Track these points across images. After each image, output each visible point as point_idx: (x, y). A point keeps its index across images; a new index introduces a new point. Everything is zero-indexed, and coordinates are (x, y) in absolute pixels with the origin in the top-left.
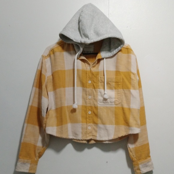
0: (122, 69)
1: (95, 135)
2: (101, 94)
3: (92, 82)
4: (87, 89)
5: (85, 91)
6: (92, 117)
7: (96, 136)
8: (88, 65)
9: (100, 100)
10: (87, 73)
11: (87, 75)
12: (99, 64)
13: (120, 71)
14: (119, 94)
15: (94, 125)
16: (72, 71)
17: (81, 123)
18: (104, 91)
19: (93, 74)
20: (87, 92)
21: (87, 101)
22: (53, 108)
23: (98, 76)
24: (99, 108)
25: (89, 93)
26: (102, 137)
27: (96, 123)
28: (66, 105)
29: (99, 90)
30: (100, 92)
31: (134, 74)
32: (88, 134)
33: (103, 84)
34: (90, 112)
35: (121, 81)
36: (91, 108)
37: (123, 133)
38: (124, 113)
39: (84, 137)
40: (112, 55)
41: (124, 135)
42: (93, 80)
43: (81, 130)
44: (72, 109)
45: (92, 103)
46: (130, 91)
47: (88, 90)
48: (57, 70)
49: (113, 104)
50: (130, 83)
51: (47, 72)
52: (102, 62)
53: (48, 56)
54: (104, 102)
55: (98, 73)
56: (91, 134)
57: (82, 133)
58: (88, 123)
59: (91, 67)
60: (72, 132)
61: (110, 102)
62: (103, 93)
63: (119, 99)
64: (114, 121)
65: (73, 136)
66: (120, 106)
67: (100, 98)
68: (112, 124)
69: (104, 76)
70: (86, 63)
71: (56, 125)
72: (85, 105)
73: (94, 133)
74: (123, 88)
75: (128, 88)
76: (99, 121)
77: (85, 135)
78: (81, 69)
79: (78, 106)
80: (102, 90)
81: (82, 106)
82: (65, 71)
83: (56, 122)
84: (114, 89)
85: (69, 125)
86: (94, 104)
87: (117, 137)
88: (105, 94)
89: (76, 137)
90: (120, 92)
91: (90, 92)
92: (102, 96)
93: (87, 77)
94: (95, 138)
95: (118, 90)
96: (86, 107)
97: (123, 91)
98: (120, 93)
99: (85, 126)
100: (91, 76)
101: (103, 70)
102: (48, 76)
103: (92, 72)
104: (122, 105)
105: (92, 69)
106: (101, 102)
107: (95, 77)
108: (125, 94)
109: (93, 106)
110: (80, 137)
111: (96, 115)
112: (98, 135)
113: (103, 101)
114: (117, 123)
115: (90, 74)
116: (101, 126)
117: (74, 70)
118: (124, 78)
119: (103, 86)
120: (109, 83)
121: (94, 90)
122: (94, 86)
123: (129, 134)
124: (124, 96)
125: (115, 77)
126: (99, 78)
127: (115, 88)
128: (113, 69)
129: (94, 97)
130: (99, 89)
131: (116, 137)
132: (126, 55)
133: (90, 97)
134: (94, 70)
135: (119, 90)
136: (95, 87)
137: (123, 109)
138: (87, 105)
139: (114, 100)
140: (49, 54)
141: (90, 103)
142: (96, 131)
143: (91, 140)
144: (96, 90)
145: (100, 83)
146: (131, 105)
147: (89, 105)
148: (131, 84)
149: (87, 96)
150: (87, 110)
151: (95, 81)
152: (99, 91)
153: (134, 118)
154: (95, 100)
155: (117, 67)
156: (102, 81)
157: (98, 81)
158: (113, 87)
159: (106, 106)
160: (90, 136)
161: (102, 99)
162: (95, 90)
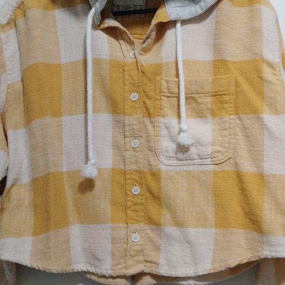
0: (235, 53)
1: (155, 260)
2: (169, 132)
3: (140, 98)
4: (126, 117)
5: (119, 124)
6: (142, 204)
7: (157, 264)
8: (129, 47)
9: (167, 151)
10: (126, 68)
11: (127, 76)
12: (161, 41)
13: (228, 59)
14: (226, 129)
15: (152, 230)
16: (81, 66)
17: (110, 225)
18: (180, 123)
19: (143, 72)
20: (127, 128)
21: (128, 154)
22: (26, 179)
23: (158, 78)
24: (163, 175)
25: (133, 129)
26: (174, 267)
27: (155, 224)
28: (65, 169)
29: (162, 120)
30: (167, 128)
31: (271, 65)
32: (133, 256)
33: (174, 101)
34: (136, 190)
35: (232, 89)
36: (141, 178)
37: (241, 255)
38: (243, 190)
39: (120, 266)
40: (200, 11)
41: (245, 261)
42: (144, 92)
43: (109, 247)
44: (81, 180)
45: (142, 161)
46: (260, 120)
47: (128, 120)
48: (33, 62)
49: (208, 161)
50: (261, 94)
51: (8, 72)
52: (170, 34)
53: (8, 23)
54: (180, 155)
55: (158, 70)
56: (142, 258)
57: (113, 255)
58: (133, 224)
59: (137, 53)
60: (85, 250)
61: (199, 155)
62: (177, 130)
63: (224, 148)
64: (211, 217)
65: (87, 262)
66: (228, 167)
67: (168, 145)
68: (205, 227)
69: (178, 76)
70: (121, 41)
71: (32, 232)
72: (123, 168)
73: (152, 255)
74: (237, 114)
75: (254, 111)
76: (165, 217)
77: (123, 261)
78: (108, 57)
79: (99, 170)
80: (173, 121)
81: (113, 170)
82: (59, 66)
83: (33, 222)
84: (209, 115)
85: (75, 231)
86: (150, 165)
87: (223, 269)
88: (181, 131)
89: (96, 267)
90: (230, 124)
91: (135, 127)
92: (172, 138)
93: (127, 82)
94: (154, 270)
95: (221, 118)
96: (124, 173)
97: (238, 122)
98: (230, 128)
99: (122, 233)
100: (136, 79)
101: (174, 60)
102: (9, 82)
103: (142, 66)
104: (236, 164)
105: (139, 57)
106: (169, 158)
107: (150, 80)
108: (244, 128)
109: (146, 170)
110: (106, 267)
111: (157, 198)
112: (162, 261)
113: (176, 153)
114: (222, 222)
115: (135, 73)
116: (172, 230)
117: (85, 61)
118: (241, 80)
119: (176, 108)
120: (193, 98)
121: (147, 120)
122: (146, 108)
123: (263, 257)
124: (240, 137)
125: (211, 78)
126: (164, 83)
127: (214, 114)
128: (204, 55)
129: (148, 141)
130: (163, 116)
131: (220, 267)
132: (245, 10)
133: (135, 143)
134: (147, 60)
135: (226, 118)
136: (152, 110)
137: (239, 177)
138: (127, 167)
139: (209, 150)
140: (13, 17)
141: (136, 162)
142: (157, 248)
143: (141, 275)
144: (153, 120)
145: (165, 99)
146: (265, 164)
147: (134, 167)
148: (263, 98)
149: (127, 139)
150: (128, 181)
151: (151, 94)
152: (162, 125)
153: (278, 204)
154: (151, 151)
155: (217, 48)
156: (171, 93)
157: (161, 92)
158: (208, 109)
159: (185, 168)
160: (139, 262)
161: (172, 146)
162: (151, 122)
